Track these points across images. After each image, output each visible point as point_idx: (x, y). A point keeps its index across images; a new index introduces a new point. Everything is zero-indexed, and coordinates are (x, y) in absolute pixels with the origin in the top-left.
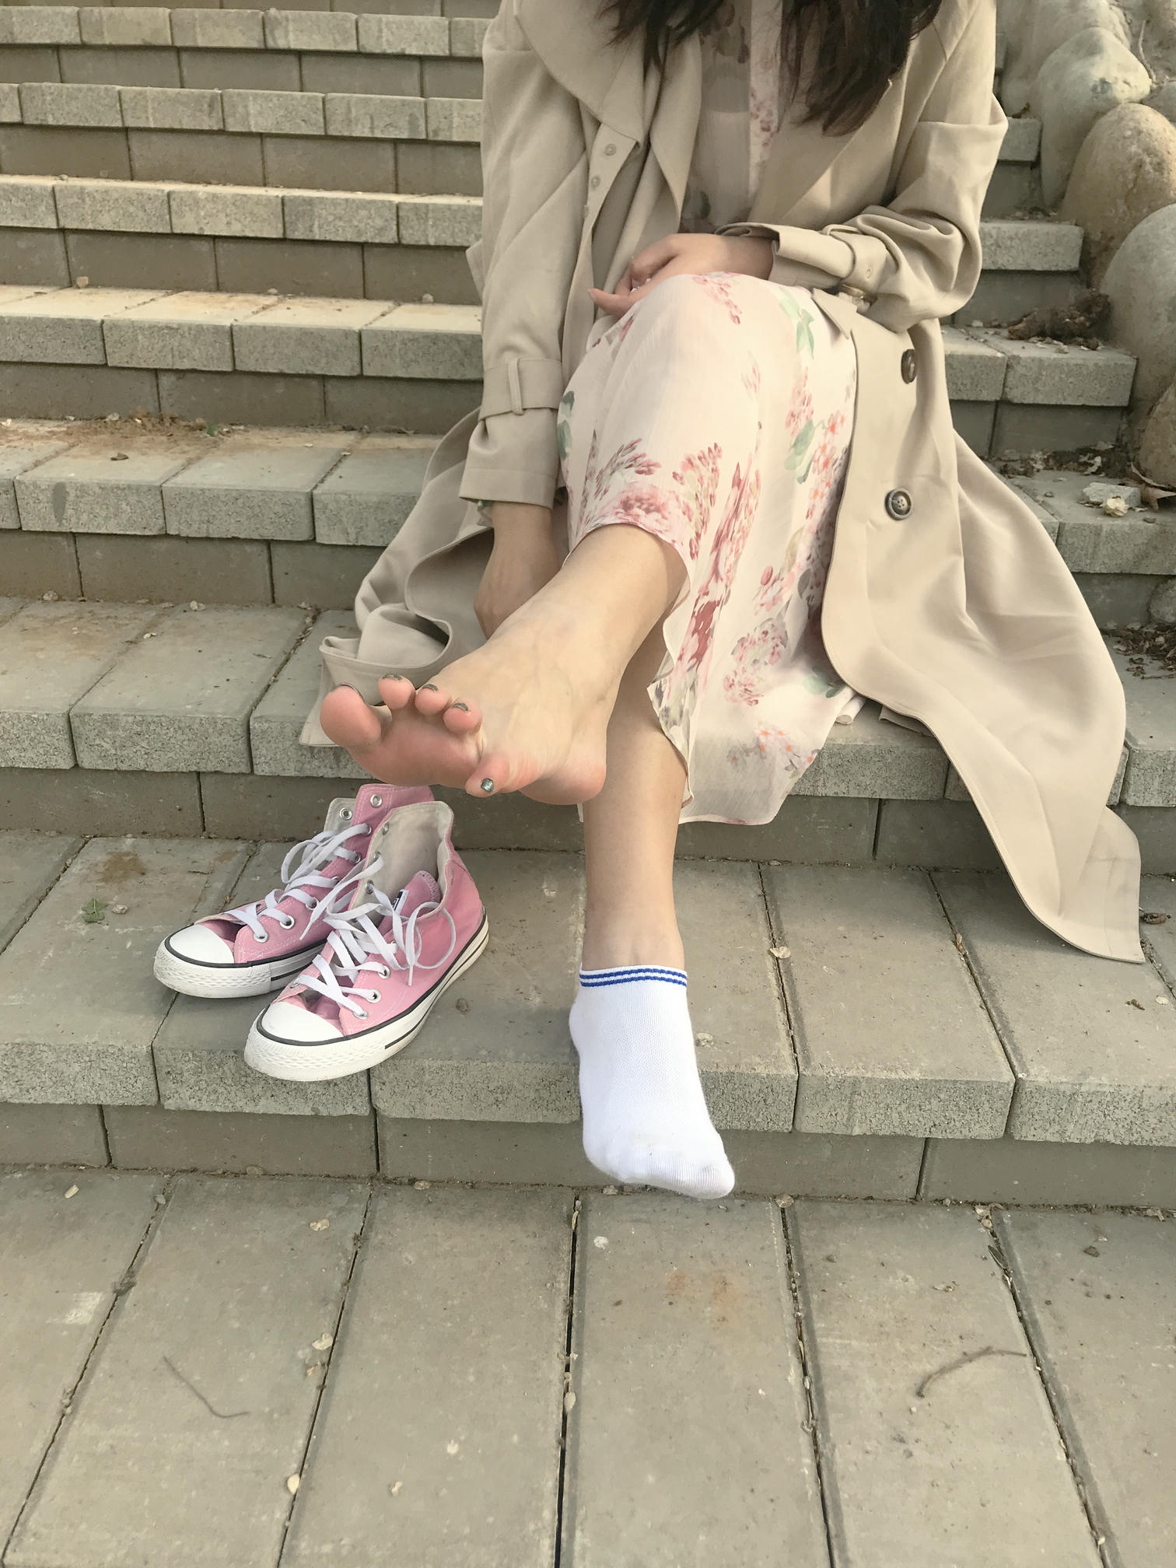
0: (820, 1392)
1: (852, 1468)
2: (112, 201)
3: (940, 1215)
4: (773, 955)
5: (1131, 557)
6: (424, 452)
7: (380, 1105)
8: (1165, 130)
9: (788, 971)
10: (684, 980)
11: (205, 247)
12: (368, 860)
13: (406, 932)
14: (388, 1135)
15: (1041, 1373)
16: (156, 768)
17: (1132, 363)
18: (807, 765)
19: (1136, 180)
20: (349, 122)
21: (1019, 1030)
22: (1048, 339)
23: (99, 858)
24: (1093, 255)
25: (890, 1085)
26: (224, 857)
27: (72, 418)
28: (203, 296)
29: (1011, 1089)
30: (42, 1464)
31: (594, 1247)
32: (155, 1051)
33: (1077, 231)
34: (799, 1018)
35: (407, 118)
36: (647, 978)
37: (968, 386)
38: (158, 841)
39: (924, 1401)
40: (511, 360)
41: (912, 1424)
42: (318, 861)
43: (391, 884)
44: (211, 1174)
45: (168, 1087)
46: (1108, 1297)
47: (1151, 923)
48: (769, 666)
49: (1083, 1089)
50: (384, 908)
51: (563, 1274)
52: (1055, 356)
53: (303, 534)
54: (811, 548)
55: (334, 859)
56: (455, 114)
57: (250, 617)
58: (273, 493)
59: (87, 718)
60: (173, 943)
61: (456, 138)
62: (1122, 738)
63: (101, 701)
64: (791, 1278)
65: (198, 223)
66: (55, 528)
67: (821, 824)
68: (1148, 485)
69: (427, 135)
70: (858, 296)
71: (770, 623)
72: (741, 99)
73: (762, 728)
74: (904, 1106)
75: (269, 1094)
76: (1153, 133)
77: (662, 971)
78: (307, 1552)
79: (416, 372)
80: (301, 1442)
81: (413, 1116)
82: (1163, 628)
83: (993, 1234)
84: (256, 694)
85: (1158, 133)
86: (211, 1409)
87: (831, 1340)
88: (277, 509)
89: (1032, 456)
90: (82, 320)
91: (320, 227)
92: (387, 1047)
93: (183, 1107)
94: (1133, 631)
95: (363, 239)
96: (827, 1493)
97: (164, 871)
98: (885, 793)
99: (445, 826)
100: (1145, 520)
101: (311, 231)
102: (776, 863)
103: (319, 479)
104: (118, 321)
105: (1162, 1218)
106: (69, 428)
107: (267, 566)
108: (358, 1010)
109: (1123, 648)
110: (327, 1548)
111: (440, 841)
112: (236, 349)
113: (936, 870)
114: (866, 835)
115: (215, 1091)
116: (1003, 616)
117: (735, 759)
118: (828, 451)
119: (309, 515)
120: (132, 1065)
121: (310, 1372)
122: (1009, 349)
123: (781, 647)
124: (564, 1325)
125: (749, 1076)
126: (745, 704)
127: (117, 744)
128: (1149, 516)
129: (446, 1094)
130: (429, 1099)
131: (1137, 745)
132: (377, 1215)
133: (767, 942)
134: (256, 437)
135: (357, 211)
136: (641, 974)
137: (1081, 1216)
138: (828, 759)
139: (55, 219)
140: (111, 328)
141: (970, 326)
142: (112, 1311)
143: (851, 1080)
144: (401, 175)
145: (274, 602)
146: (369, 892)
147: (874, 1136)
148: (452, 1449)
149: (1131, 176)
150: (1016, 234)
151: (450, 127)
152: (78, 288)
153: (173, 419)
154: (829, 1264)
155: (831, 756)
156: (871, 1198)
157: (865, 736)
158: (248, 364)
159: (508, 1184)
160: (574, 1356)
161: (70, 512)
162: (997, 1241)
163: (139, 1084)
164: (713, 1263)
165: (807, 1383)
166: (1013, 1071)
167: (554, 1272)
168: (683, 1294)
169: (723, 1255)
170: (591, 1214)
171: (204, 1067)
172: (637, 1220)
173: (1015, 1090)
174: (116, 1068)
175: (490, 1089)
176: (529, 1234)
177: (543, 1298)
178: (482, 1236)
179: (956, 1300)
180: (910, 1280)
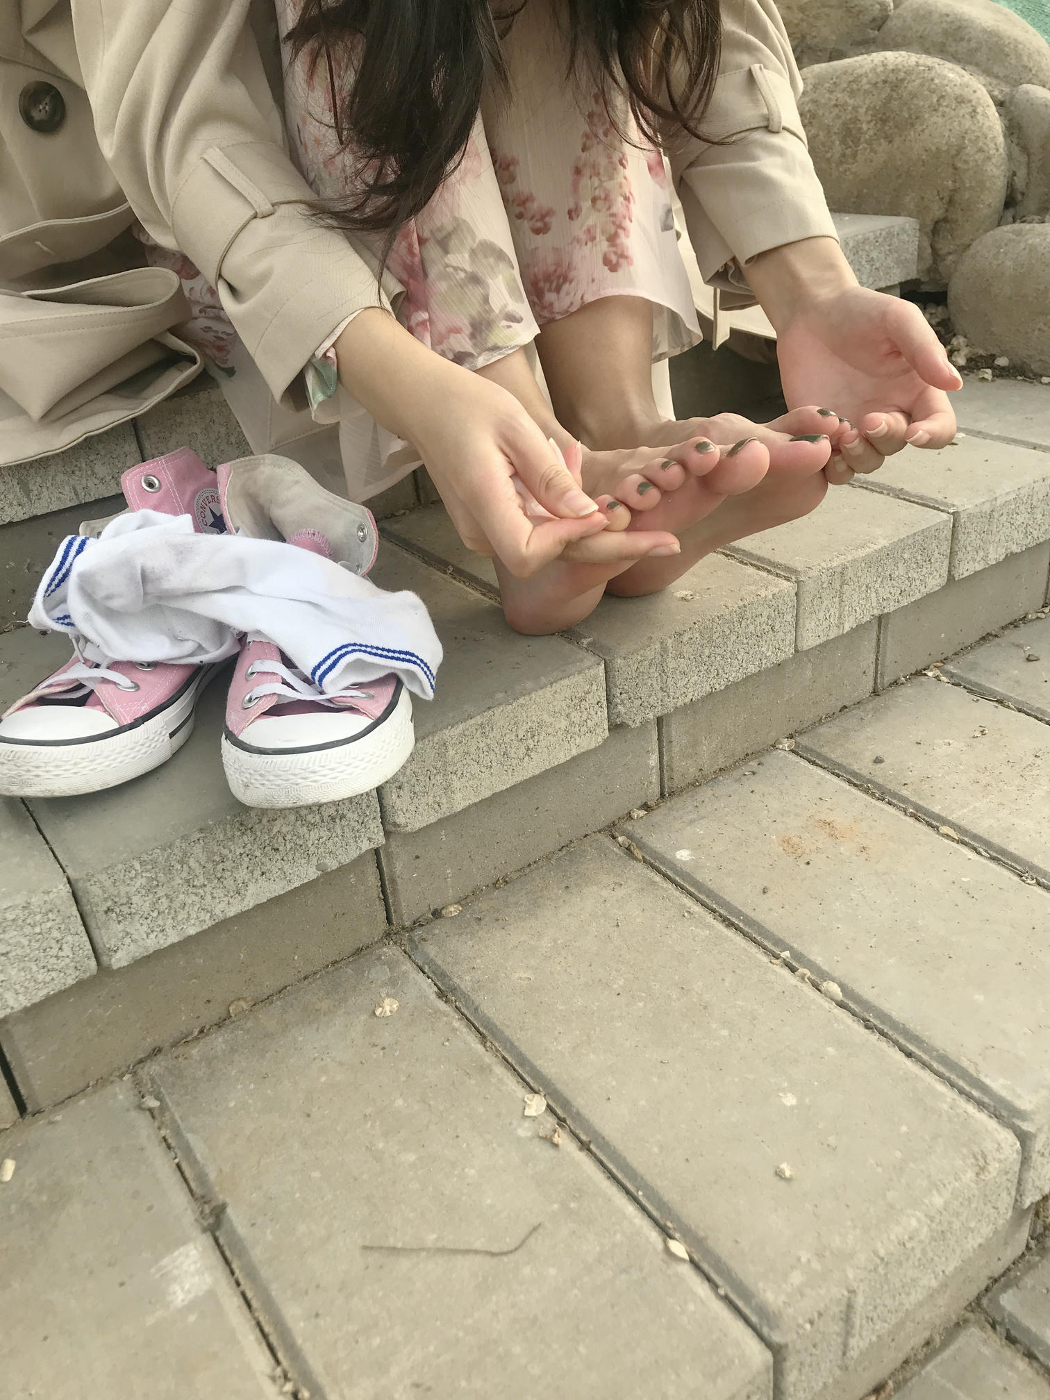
3: (908, 691)
7: (397, 820)
14: (398, 867)
25: (869, 561)
31: (685, 863)
32: (79, 887)
44: (185, 1040)
45: (109, 934)
49: (997, 503)
64: (867, 791)
74: (880, 580)
75: (257, 873)
78: (782, 1298)
81: (440, 816)
86: (493, 1254)
93: (138, 955)
115: (183, 906)
120: (49, 924)
121: (556, 1139)
129: (474, 768)
130: (456, 784)
132: (439, 962)
137: (994, 642)
142: (228, 1253)
143: (839, 570)
148: (789, 1100)
154: (882, 765)
159: (535, 862)
160: (785, 954)
162: (968, 687)
163: (67, 951)
164: (797, 815)
165: (984, 853)
166: (942, 511)
167: (678, 902)
168: (807, 851)
169: (796, 805)
170: (644, 840)
171: (161, 877)
172: (692, 822)
173: (954, 526)
174: (25, 942)
175: (520, 737)
176: (612, 887)
177: (696, 927)
178: (569, 915)
179: (998, 736)
180: (951, 742)
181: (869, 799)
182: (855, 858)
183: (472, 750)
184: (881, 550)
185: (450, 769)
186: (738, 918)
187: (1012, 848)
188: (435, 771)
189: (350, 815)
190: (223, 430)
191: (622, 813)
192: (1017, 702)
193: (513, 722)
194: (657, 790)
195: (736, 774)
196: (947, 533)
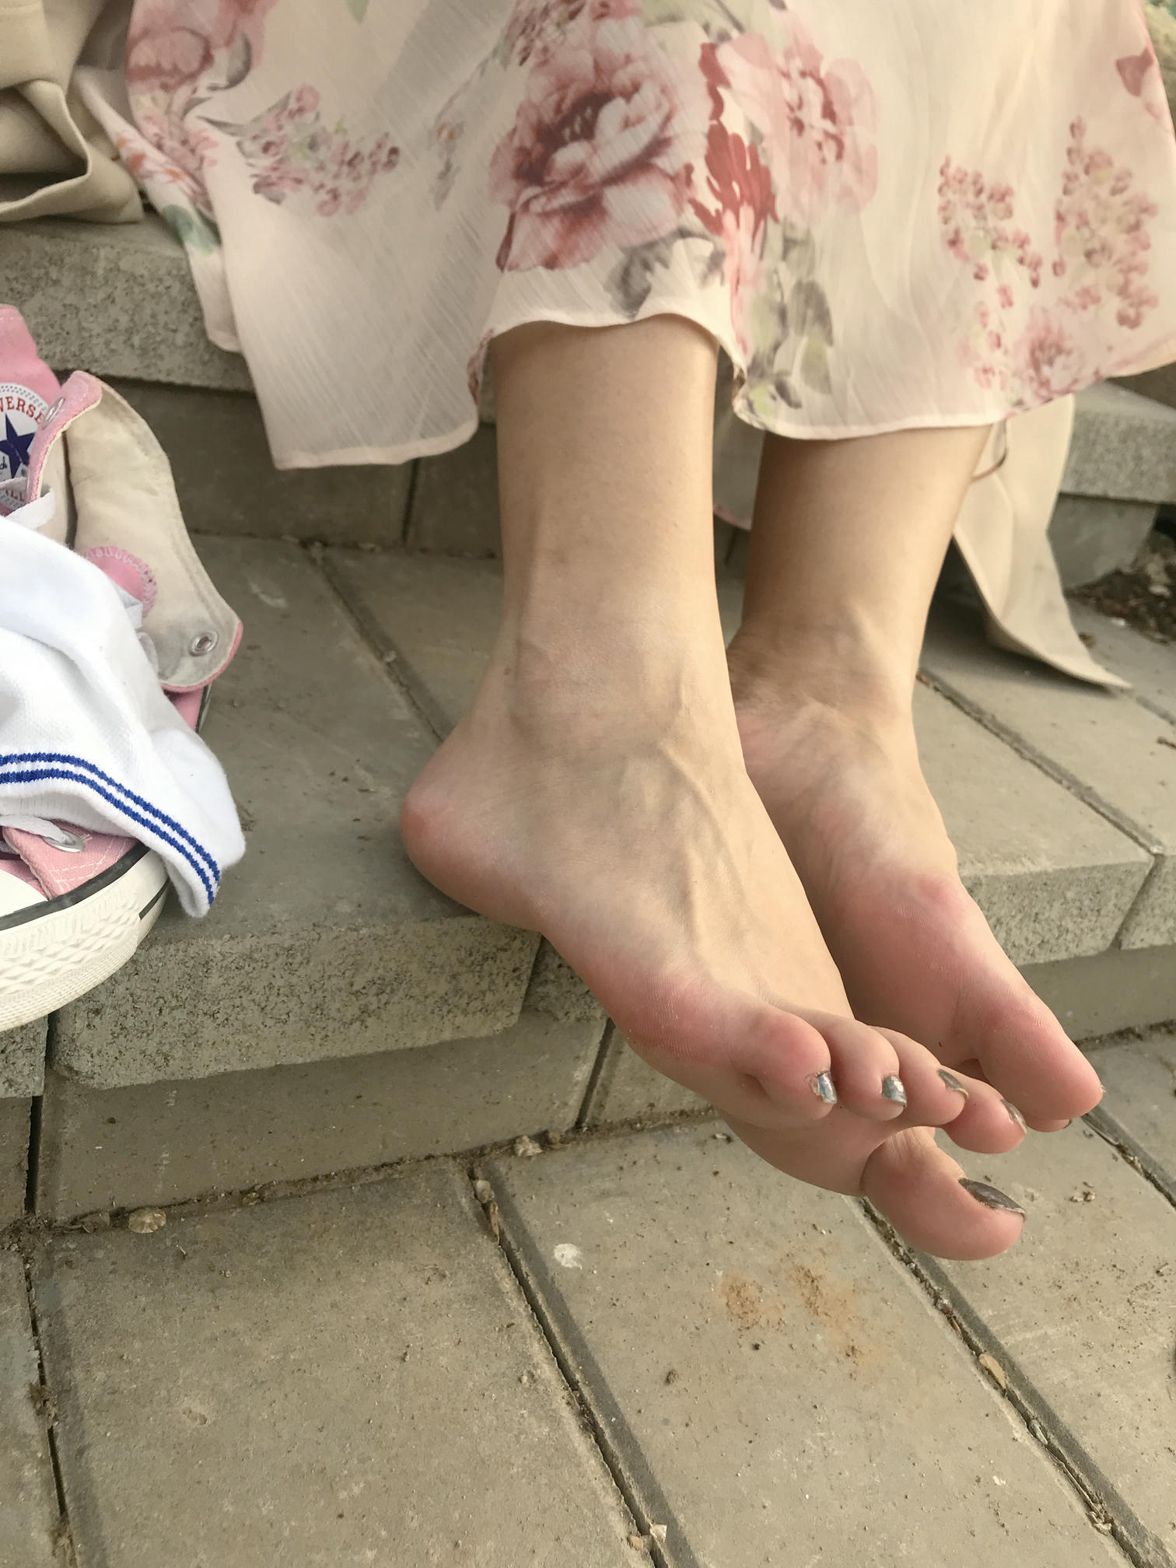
0: (1070, 1446)
7: (81, 1063)
14: (69, 1133)
31: (562, 1269)
51: (536, 1345)
81: (161, 1076)
87: (1018, 1337)
92: (142, 915)
129: (253, 1016)
130: (209, 1031)
132: (70, 1322)
159: (328, 1177)
164: (769, 1244)
165: (1040, 1434)
166: (1141, 845)
168: (763, 1322)
169: (773, 1224)
170: (518, 1202)
172: (605, 1194)
173: (1150, 874)
175: (355, 988)
176: (427, 1274)
177: (530, 1412)
178: (334, 1305)
179: (1107, 1212)
180: (1036, 1195)
181: (887, 1252)
182: (833, 1363)
183: (259, 986)
184: (1039, 875)
185: (203, 1006)
186: (607, 1416)
187: (1088, 1443)
188: (174, 1003)
191: (503, 1136)
192: (1146, 1159)
193: (350, 960)
194: (572, 1116)
195: (704, 1130)
196: (1138, 880)
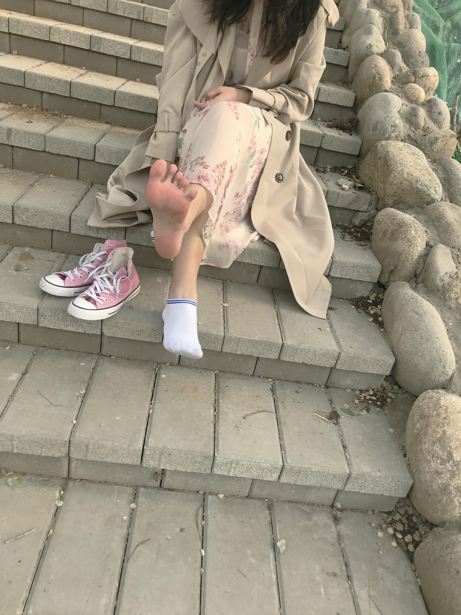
0: (218, 416)
1: (223, 432)
2: (29, 26)
3: (259, 379)
4: (223, 305)
5: (347, 203)
6: (133, 136)
7: (104, 332)
8: (384, 67)
9: (227, 310)
10: (195, 304)
11: (61, 48)
12: (107, 261)
13: (117, 284)
14: (105, 341)
15: (277, 417)
16: (39, 227)
17: (361, 142)
18: (241, 253)
19: (373, 82)
20: (116, 9)
21: (286, 332)
22: (338, 129)
23: (18, 253)
24: (358, 103)
25: (249, 340)
26: (58, 257)
27: (10, 103)
28: (59, 65)
29: (281, 345)
30: (3, 411)
31: (162, 377)
32: (39, 308)
33: (354, 94)
34: (227, 322)
35: (137, 11)
36: (186, 302)
37: (310, 141)
38: (37, 250)
39: (245, 420)
40: (166, 115)
41: (241, 424)
42: (91, 260)
43: (113, 270)
44: (50, 348)
45: (41, 320)
46: (299, 402)
47: (331, 310)
48: (234, 222)
49: (300, 347)
50: (111, 276)
51: (152, 383)
52: (338, 136)
53: (92, 158)
54: (252, 188)
55: (96, 260)
56: (154, 13)
57: (70, 182)
58: (83, 143)
59: (19, 208)
60: (46, 278)
61: (153, 22)
62: (331, 255)
63: (24, 203)
64: (215, 389)
65: (59, 39)
66: (6, 142)
67: (243, 271)
68: (356, 182)
69: (143, 19)
70: (275, 112)
71: (237, 209)
72: (246, 45)
73: (229, 240)
74: (252, 347)
75: (71, 325)
76: (380, 68)
77: (191, 301)
78: (78, 436)
79: (133, 108)
80: (76, 413)
81: (113, 336)
82: (354, 226)
83: (272, 386)
84: (73, 208)
85: (382, 68)
86: (51, 403)
87: (223, 404)
88: (83, 148)
89: (327, 167)
90: (17, 70)
91: (103, 48)
92: (109, 314)
93: (45, 326)
94: (345, 226)
95: (118, 55)
96: (216, 436)
97: (39, 259)
98: (262, 264)
99: (131, 255)
100: (353, 193)
101: (100, 49)
102: (228, 281)
103: (98, 140)
104: (31, 72)
105: (318, 386)
106: (9, 107)
107: (77, 166)
108: (102, 303)
109: (341, 231)
110: (83, 435)
111: (129, 259)
112: (71, 90)
113: (274, 289)
114: (255, 276)
115: (55, 322)
116: (306, 217)
117: (220, 248)
118: (260, 159)
119: (94, 152)
120: (31, 312)
121: (79, 398)
122: (325, 131)
123: (239, 217)
124: (151, 395)
125: (211, 334)
126: (225, 232)
127: (28, 217)
128: (355, 191)
129: (124, 331)
130: (119, 331)
131: (335, 258)
132: (100, 364)
133: (222, 302)
134: (76, 121)
135: (117, 45)
136: (185, 301)
137: (296, 384)
138: (247, 251)
139: (8, 29)
140: (28, 74)
141: (316, 119)
142: (22, 378)
143: (239, 338)
144: (132, 31)
145: (78, 178)
146: (107, 271)
147: (243, 355)
148: (118, 418)
149: (372, 80)
150: (335, 92)
151: (152, 18)
152: (13, 54)
153: (47, 110)
154: (226, 388)
155: (248, 251)
156: (241, 374)
157: (259, 246)
158: (75, 95)
159: (138, 360)
160: (153, 401)
161: (12, 138)
162: (273, 388)
163: (32, 318)
165: (215, 413)
166: (282, 341)
167: (150, 382)
168: (185, 390)
169: (198, 382)
170: (161, 369)
171: (53, 315)
172: (175, 372)
174: (26, 312)
175: (137, 330)
176: (143, 372)
177: (146, 387)
178: (130, 371)
179: (259, 399)
180: (247, 394)
181: (213, 391)
182: (191, 397)
184: (254, 340)
185: (118, 328)
186: (155, 391)
187: (221, 416)
189: (93, 325)
190: (145, 238)
191: (165, 362)
192: (276, 397)
193: (136, 326)
194: (177, 362)
195: (197, 370)
